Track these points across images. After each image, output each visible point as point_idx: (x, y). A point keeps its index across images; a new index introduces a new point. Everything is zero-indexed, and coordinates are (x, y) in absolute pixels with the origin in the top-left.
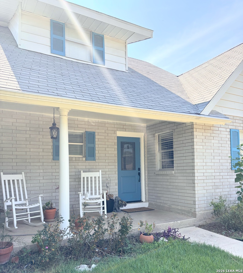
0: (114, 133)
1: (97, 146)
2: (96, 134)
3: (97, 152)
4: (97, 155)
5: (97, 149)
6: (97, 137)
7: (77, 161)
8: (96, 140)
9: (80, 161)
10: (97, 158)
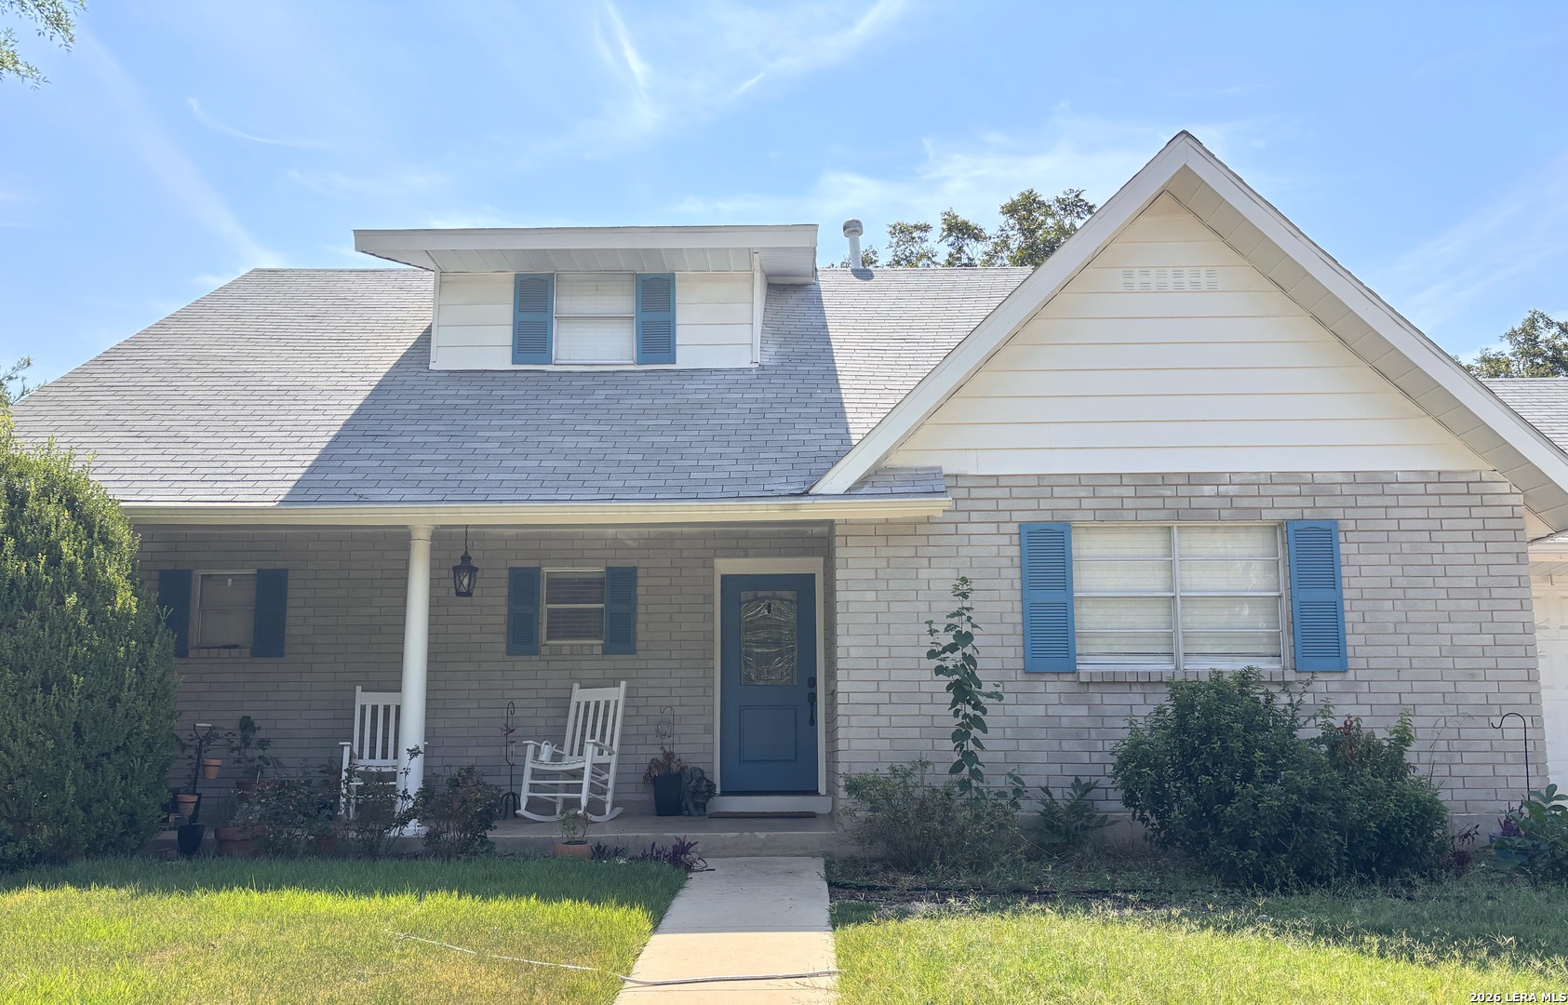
0: (704, 567)
1: (641, 609)
2: (640, 572)
3: (640, 627)
4: (642, 634)
5: (641, 618)
6: (641, 582)
7: (577, 658)
8: (640, 591)
9: (586, 658)
10: (640, 645)
